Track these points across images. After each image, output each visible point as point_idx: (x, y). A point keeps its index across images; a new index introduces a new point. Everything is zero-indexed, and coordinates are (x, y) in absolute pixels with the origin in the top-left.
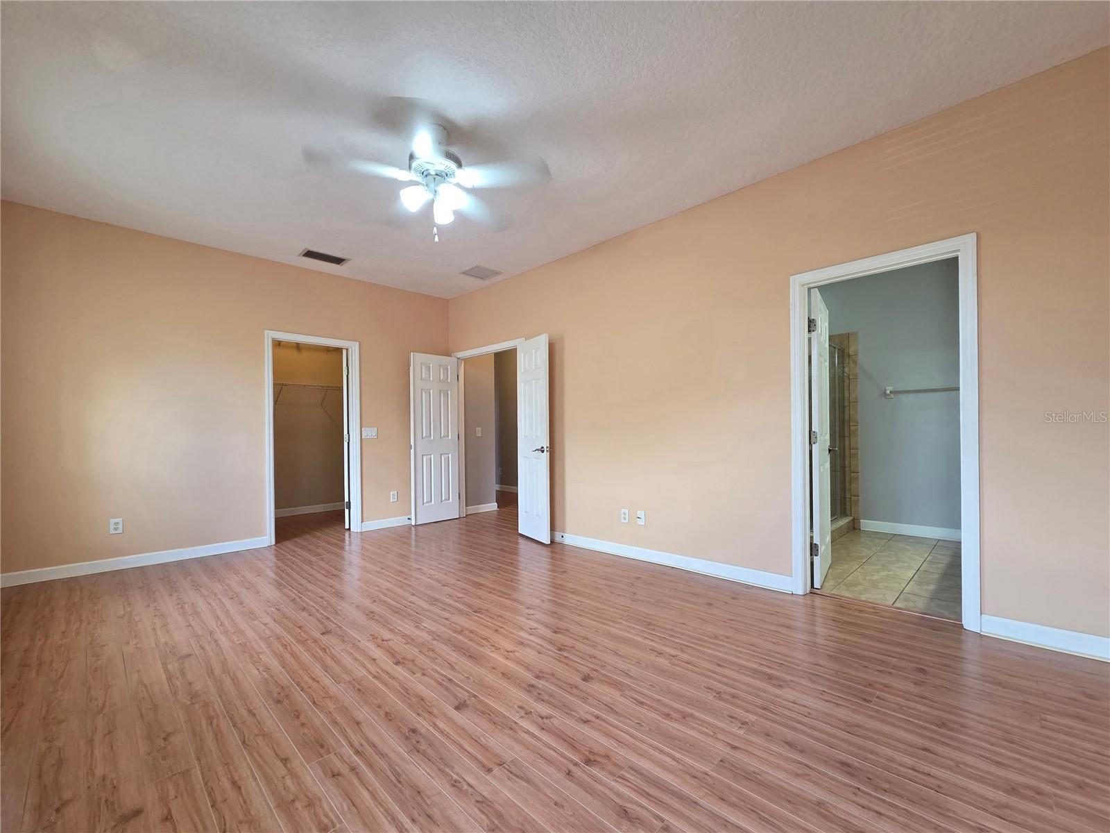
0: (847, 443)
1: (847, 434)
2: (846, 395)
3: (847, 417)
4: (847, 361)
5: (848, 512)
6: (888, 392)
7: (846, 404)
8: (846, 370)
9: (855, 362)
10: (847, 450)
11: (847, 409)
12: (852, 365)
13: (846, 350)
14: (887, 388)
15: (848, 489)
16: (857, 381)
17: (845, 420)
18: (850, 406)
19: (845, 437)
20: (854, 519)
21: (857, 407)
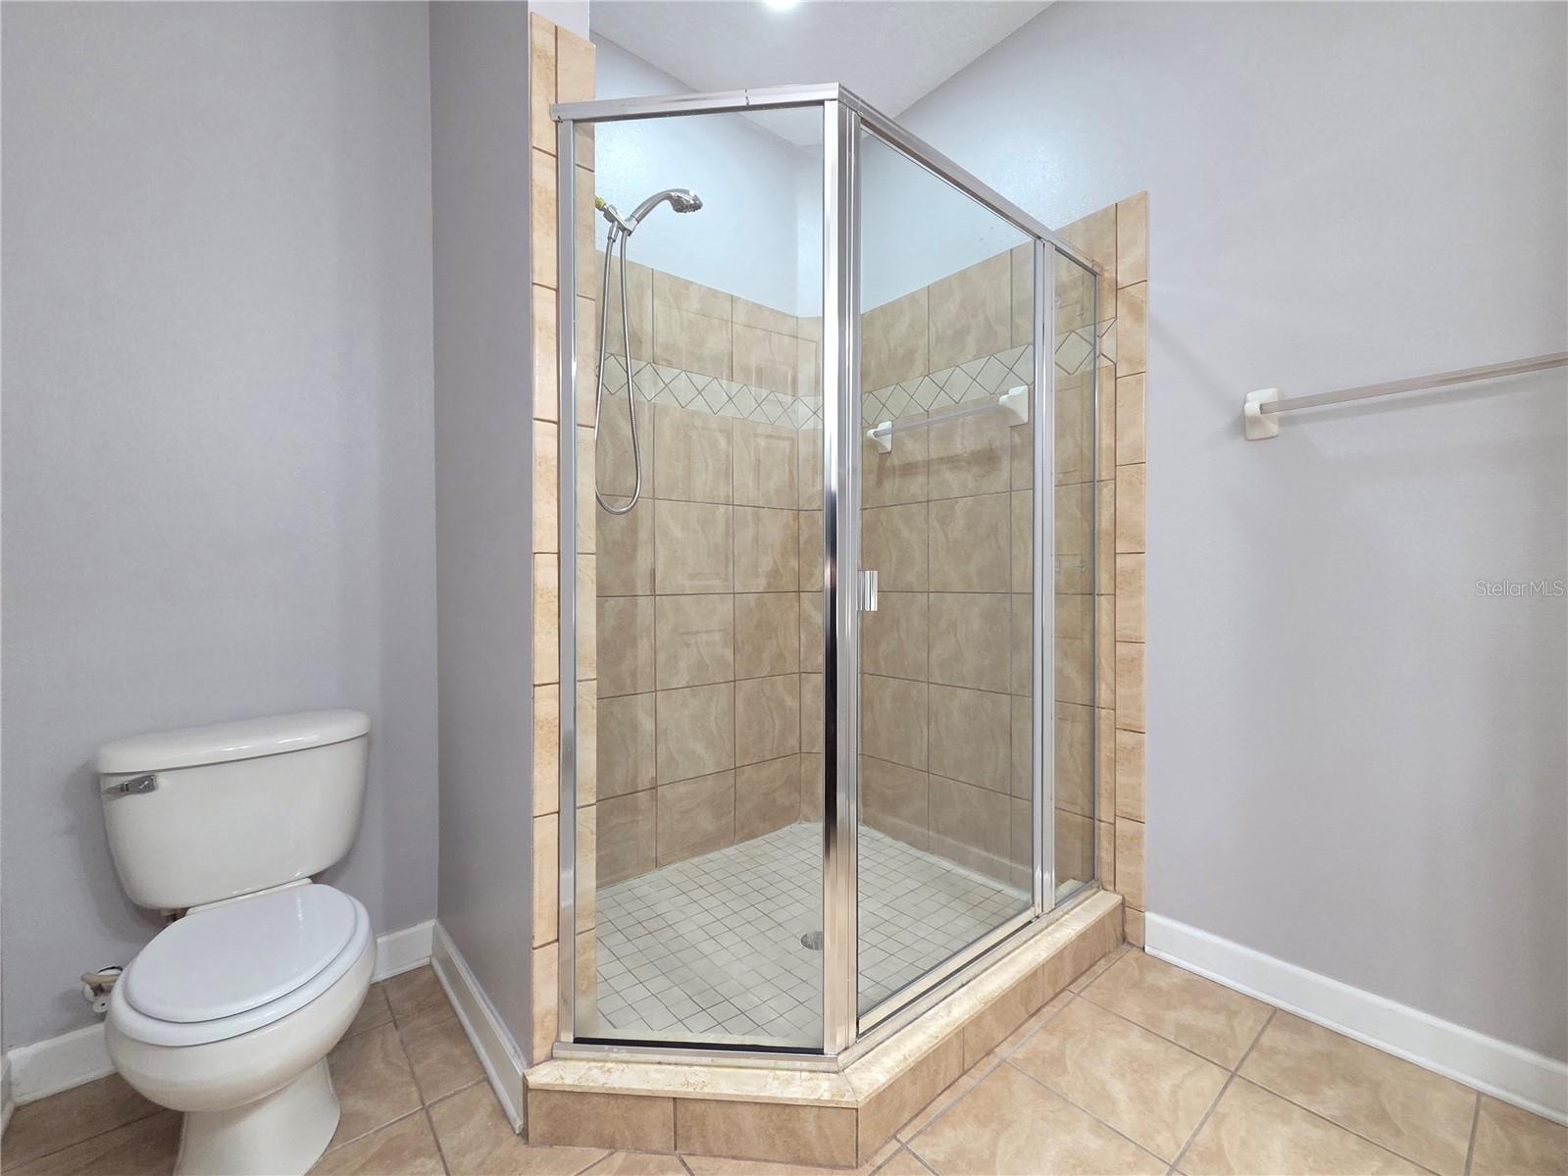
0: (1104, 619)
1: (1104, 581)
2: (1105, 439)
3: (1104, 522)
4: (1107, 309)
5: (1103, 875)
6: (1254, 408)
8: (1106, 344)
9: (1138, 311)
10: (1104, 643)
11: (1106, 492)
12: (1125, 322)
13: (1107, 272)
14: (1248, 397)
15: (1106, 789)
16: (1139, 382)
17: (1099, 533)
18: (1115, 479)
19: (1097, 597)
20: (1123, 904)
21: (1141, 483)
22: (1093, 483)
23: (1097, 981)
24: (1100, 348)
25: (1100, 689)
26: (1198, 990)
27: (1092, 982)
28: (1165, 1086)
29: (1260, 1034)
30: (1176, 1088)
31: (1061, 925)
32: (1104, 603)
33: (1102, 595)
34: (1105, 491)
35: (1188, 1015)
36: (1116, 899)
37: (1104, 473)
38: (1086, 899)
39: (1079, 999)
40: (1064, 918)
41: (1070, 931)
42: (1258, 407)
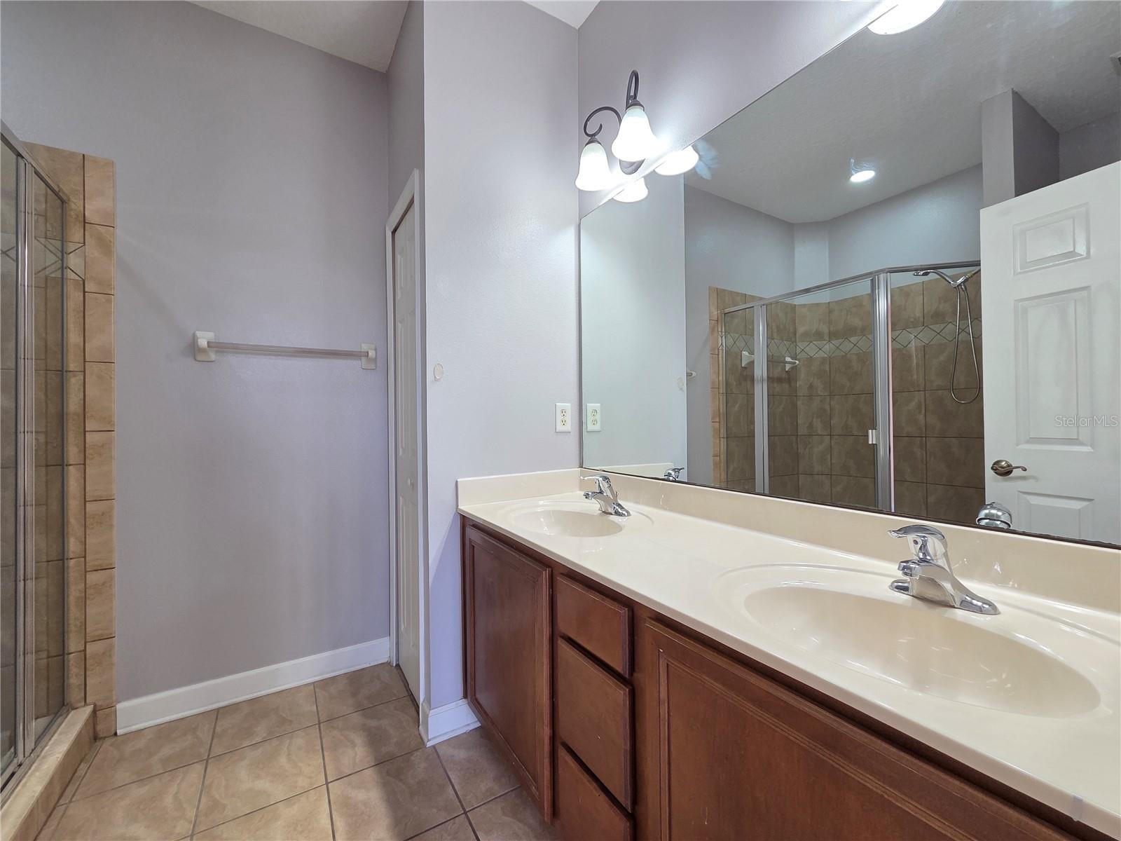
0: (73, 485)
1: (73, 453)
2: (73, 337)
3: (73, 404)
4: (75, 234)
5: (74, 695)
6: (203, 343)
7: (72, 366)
8: (74, 261)
9: (106, 247)
10: (73, 504)
11: (74, 383)
12: (92, 250)
13: (75, 204)
14: (198, 334)
15: (76, 625)
16: (109, 301)
17: (67, 414)
18: (84, 372)
19: (65, 467)
20: (94, 712)
21: (111, 378)
22: (62, 372)
23: (82, 782)
24: (67, 263)
25: (68, 542)
26: (166, 732)
27: (80, 784)
28: (169, 800)
29: (215, 728)
30: (176, 797)
31: (43, 758)
32: (73, 474)
33: (70, 465)
34: (73, 380)
35: (166, 751)
36: (89, 709)
37: (73, 364)
38: (61, 724)
39: (72, 804)
40: (45, 751)
41: (57, 755)
42: (206, 343)
